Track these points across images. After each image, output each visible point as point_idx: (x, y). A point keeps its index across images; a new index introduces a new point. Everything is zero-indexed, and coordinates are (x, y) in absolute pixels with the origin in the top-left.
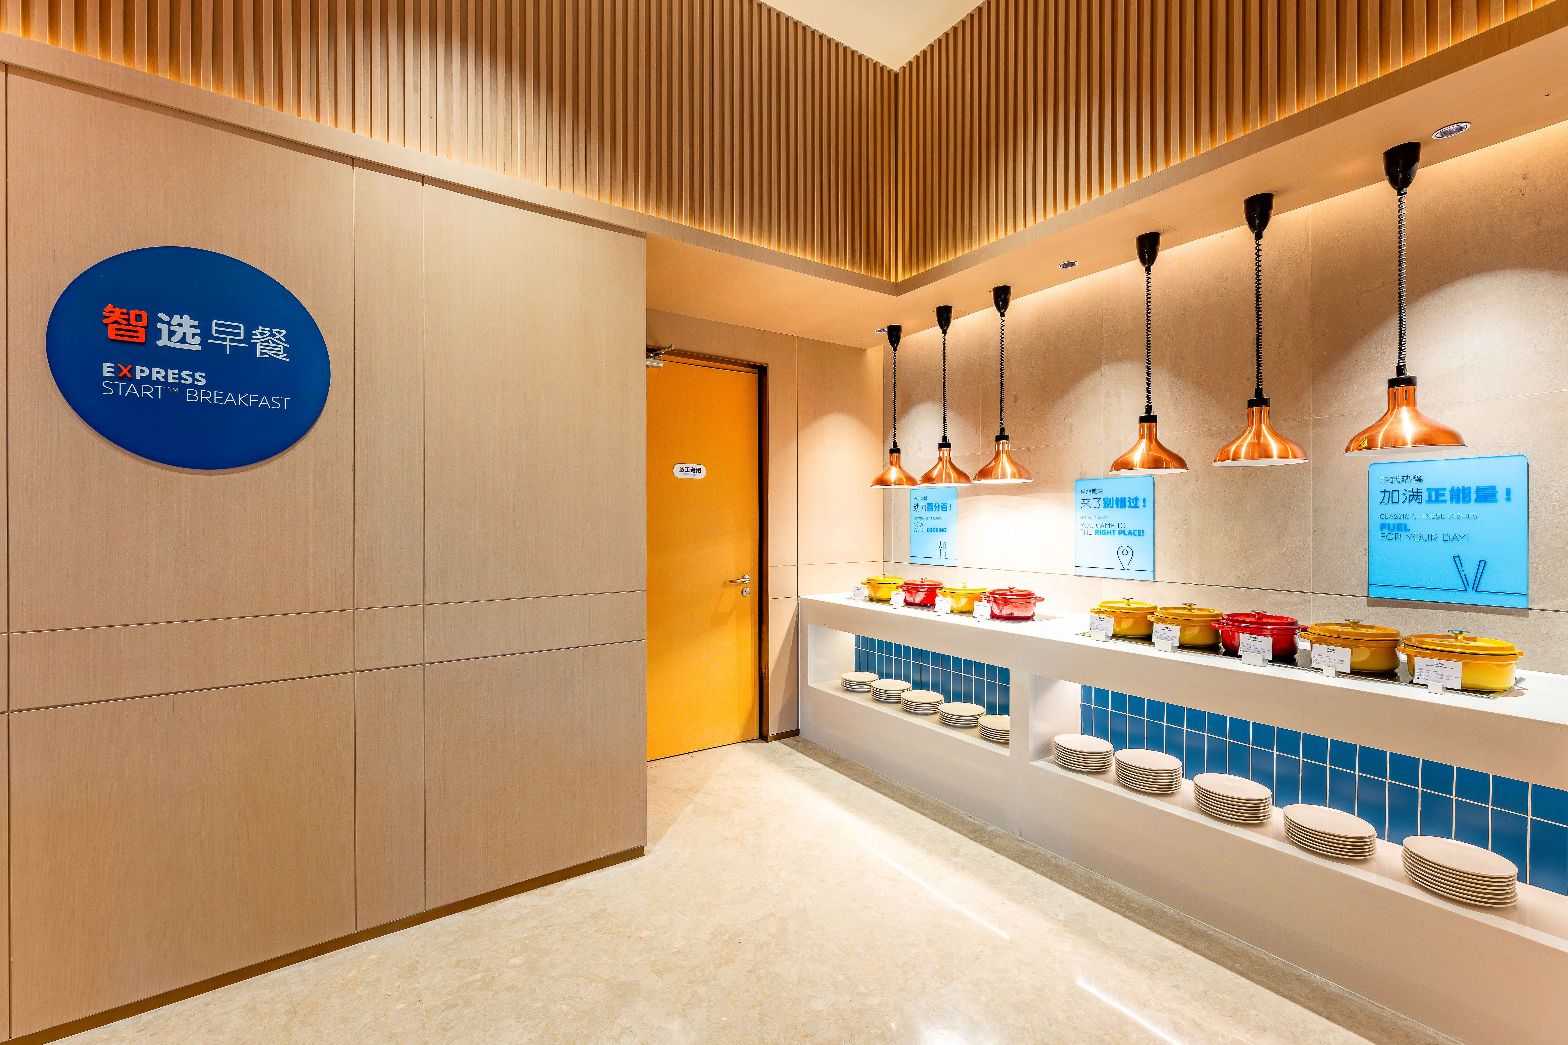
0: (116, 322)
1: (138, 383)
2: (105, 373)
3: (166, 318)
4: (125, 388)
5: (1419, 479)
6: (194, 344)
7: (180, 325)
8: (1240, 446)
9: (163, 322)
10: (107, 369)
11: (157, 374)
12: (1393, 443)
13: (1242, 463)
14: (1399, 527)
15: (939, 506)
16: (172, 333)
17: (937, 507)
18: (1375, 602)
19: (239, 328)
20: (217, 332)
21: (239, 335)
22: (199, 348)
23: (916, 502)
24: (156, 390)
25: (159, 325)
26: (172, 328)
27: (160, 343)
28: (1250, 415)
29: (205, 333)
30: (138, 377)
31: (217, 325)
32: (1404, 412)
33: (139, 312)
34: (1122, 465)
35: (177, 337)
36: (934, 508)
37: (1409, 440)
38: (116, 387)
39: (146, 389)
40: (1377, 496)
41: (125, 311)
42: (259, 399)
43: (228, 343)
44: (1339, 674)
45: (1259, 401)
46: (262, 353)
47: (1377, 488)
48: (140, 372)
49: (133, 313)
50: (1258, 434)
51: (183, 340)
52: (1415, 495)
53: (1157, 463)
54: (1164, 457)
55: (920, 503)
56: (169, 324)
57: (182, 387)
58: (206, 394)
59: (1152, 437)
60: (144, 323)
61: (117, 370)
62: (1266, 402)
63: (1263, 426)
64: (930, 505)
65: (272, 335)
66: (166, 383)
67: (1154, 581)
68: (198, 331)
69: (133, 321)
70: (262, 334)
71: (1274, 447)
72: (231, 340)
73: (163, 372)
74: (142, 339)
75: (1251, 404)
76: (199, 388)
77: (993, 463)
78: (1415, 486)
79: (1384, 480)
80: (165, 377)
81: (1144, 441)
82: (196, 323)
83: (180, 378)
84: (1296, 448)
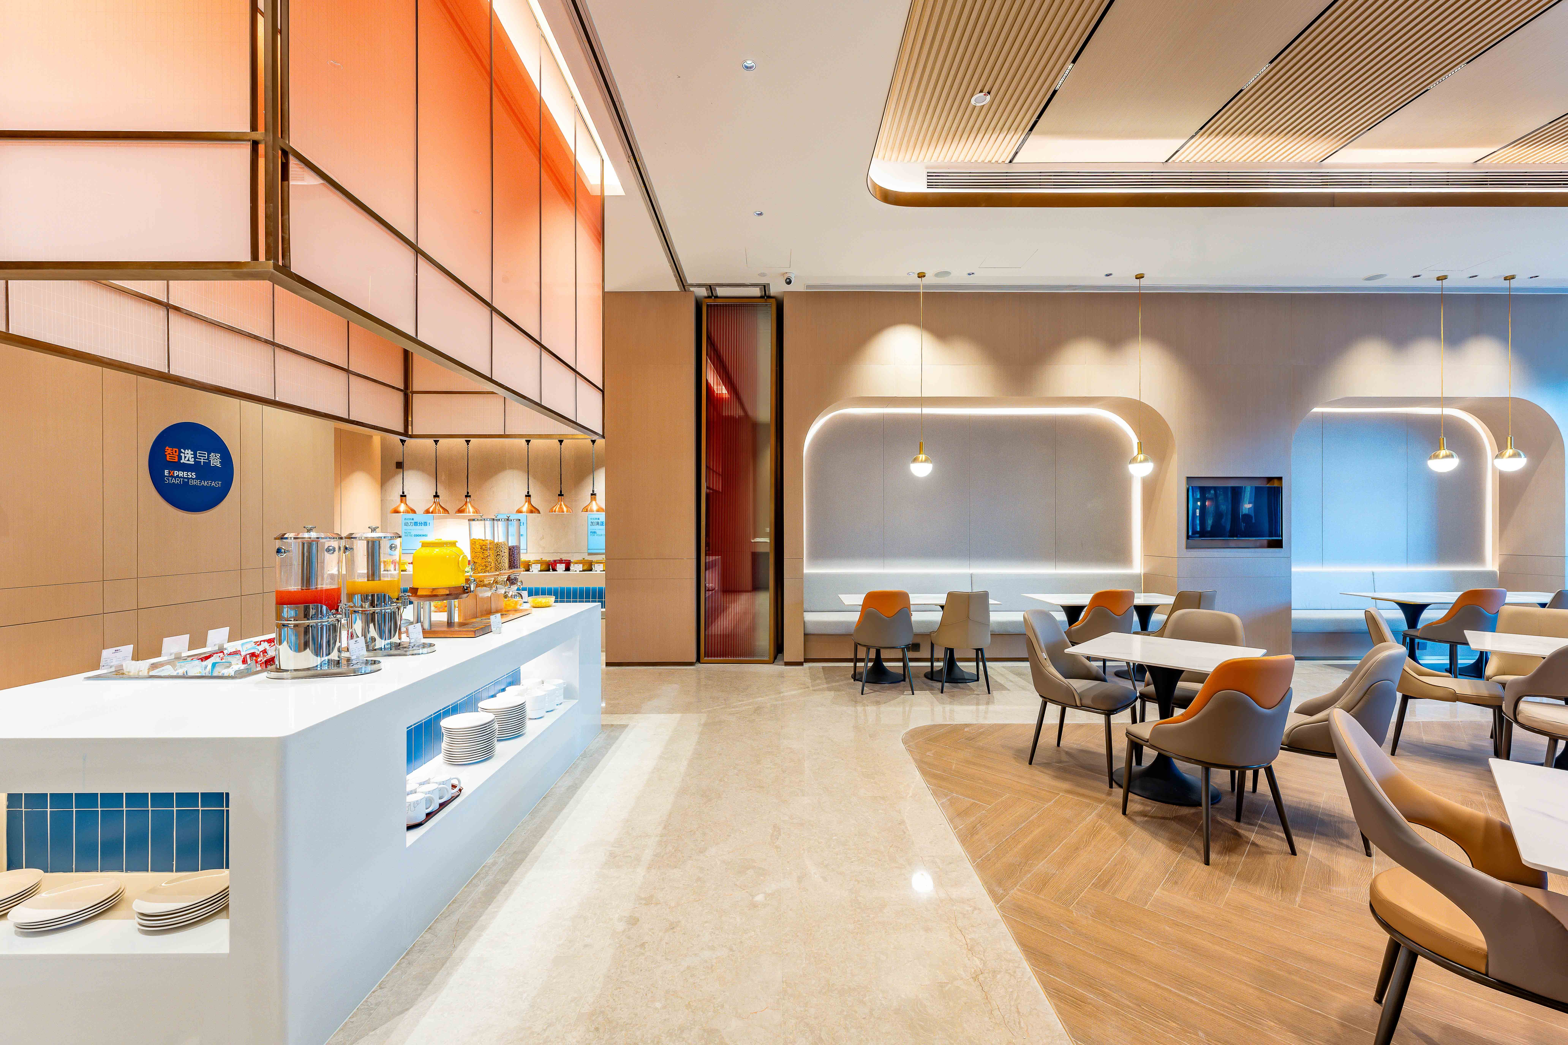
0: (169, 454)
1: (175, 478)
2: (166, 475)
3: (183, 451)
4: (171, 480)
5: (599, 519)
6: (192, 462)
7: (188, 454)
8: (556, 508)
9: (183, 453)
10: (166, 472)
11: (181, 474)
12: (592, 511)
13: (557, 513)
14: (594, 532)
15: (422, 523)
16: (185, 457)
17: (421, 524)
18: (590, 554)
19: (205, 454)
20: (199, 456)
21: (205, 457)
22: (193, 463)
23: (406, 521)
24: (181, 480)
25: (181, 454)
26: (185, 455)
27: (182, 461)
28: (559, 498)
29: (195, 457)
30: (175, 475)
31: (199, 453)
32: (594, 502)
33: (176, 449)
34: (519, 511)
35: (187, 459)
36: (419, 525)
37: (595, 510)
38: (169, 479)
39: (178, 480)
40: (590, 523)
41: (172, 449)
42: (212, 483)
43: (202, 460)
44: (580, 571)
45: (561, 495)
46: (213, 464)
47: (590, 521)
48: (176, 473)
49: (174, 449)
50: (561, 505)
51: (188, 460)
52: (598, 523)
53: (531, 512)
54: (534, 510)
55: (409, 521)
56: (184, 453)
57: (188, 479)
58: (195, 482)
59: (530, 502)
60: (177, 454)
61: (170, 473)
62: (563, 495)
63: (562, 503)
64: (416, 523)
65: (216, 456)
66: (184, 478)
67: (527, 553)
68: (193, 456)
69: (174, 453)
70: (213, 456)
71: (565, 509)
72: (203, 459)
73: (182, 473)
74: (176, 460)
75: (559, 495)
76: (193, 479)
77: (464, 507)
78: (598, 521)
79: (591, 519)
80: (183, 475)
81: (527, 503)
82: (192, 453)
83: (188, 475)
84: (570, 510)
